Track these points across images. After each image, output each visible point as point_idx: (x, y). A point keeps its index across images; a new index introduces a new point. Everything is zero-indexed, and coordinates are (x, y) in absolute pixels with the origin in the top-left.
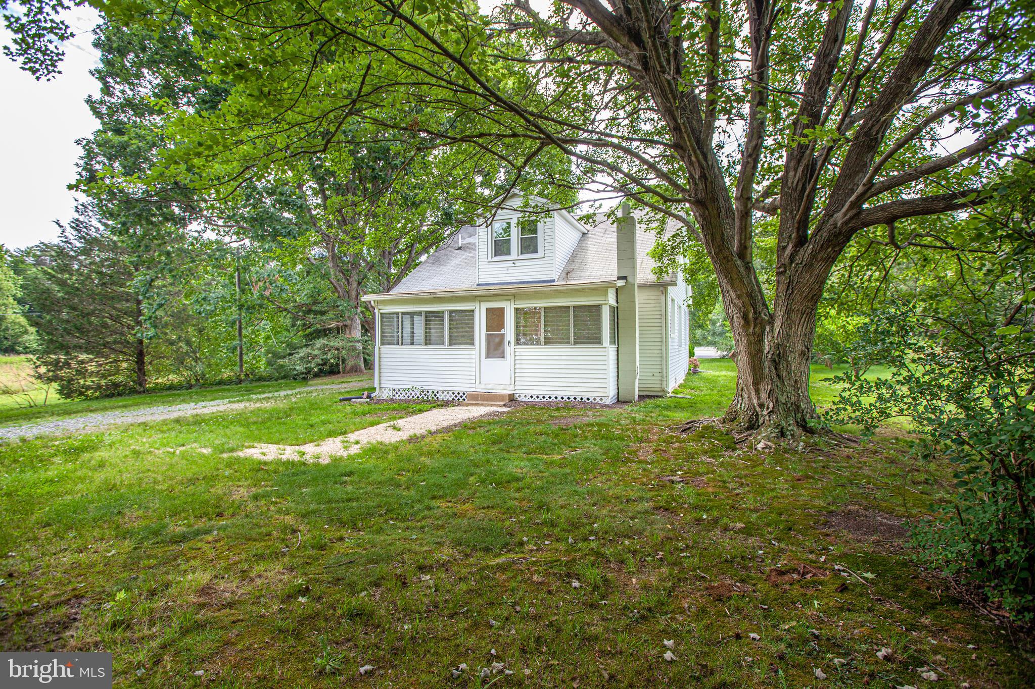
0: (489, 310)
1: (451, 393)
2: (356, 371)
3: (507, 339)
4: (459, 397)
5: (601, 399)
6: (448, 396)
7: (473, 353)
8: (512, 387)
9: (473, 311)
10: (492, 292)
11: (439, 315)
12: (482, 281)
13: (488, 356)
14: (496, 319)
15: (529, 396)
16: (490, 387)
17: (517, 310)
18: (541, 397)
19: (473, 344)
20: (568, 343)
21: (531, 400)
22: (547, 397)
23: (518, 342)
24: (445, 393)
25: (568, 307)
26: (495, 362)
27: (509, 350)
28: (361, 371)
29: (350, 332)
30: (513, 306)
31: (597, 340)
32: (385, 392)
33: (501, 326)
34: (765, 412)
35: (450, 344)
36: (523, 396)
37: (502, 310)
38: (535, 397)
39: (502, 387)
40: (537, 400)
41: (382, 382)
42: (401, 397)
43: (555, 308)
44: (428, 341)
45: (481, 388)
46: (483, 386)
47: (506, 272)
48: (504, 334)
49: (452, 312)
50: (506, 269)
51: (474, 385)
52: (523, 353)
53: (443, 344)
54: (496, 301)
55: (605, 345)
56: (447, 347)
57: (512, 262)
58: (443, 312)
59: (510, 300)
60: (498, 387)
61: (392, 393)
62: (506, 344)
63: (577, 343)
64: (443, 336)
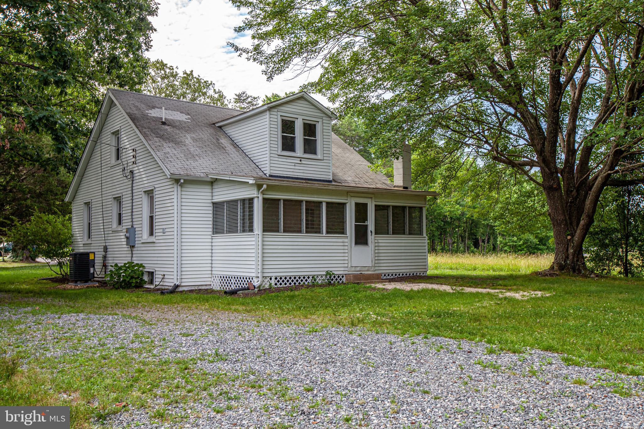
0: (357, 204)
3: (369, 229)
4: (339, 279)
7: (346, 240)
8: (372, 269)
9: (344, 204)
12: (272, 173)
13: (356, 243)
14: (361, 210)
15: (383, 275)
16: (358, 269)
18: (390, 275)
19: (345, 233)
20: (405, 233)
22: (394, 275)
23: (378, 232)
24: (324, 277)
25: (405, 207)
26: (361, 248)
27: (371, 238)
30: (374, 203)
33: (365, 219)
35: (327, 233)
37: (365, 205)
38: (387, 275)
39: (366, 268)
40: (389, 277)
41: (264, 271)
45: (352, 271)
46: (353, 269)
47: (293, 167)
48: (367, 225)
49: (328, 203)
50: (293, 164)
51: (346, 269)
52: (380, 241)
53: (319, 232)
54: (362, 197)
55: (425, 235)
56: (324, 235)
57: (299, 159)
58: (321, 203)
59: (371, 198)
60: (364, 269)
61: (273, 282)
62: (369, 233)
63: (410, 234)
64: (320, 224)
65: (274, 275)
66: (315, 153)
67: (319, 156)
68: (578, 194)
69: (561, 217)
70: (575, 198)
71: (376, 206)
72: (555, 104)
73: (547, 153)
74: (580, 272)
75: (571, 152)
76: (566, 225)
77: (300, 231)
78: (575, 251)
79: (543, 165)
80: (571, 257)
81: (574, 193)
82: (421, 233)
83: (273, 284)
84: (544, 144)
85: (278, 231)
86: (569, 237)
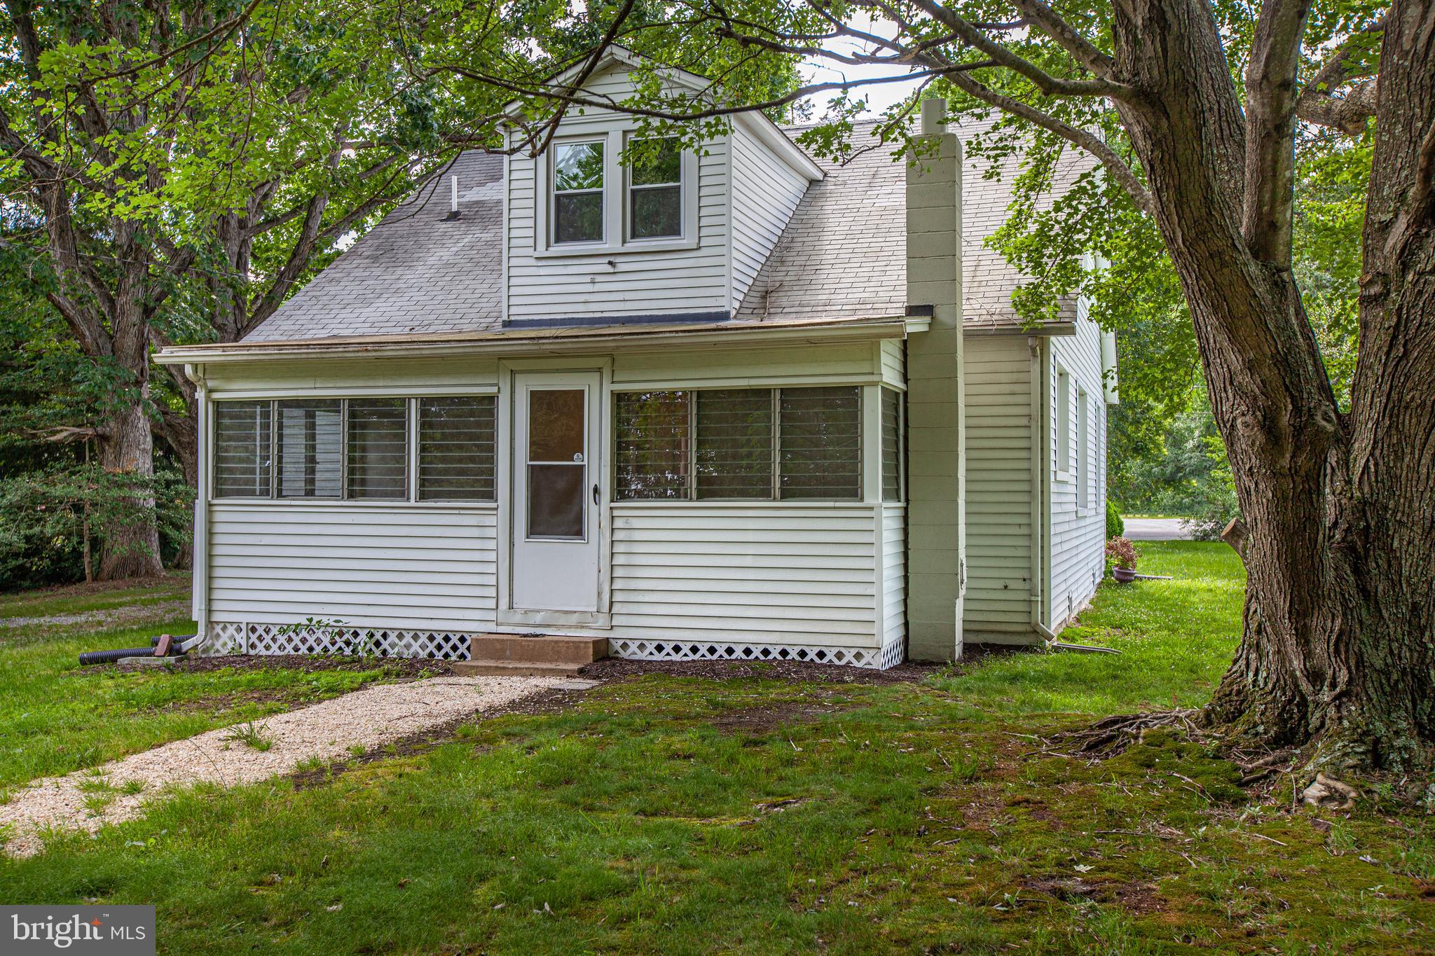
0: (537, 398)
1: (423, 638)
2: (134, 574)
3: (591, 480)
4: (447, 648)
5: (858, 656)
6: (416, 647)
7: (491, 520)
8: (602, 620)
9: (491, 399)
10: (548, 346)
11: (391, 410)
12: (518, 313)
13: (536, 528)
14: (556, 419)
15: (651, 647)
16: (538, 618)
17: (620, 399)
18: (686, 649)
19: (490, 495)
20: (766, 494)
21: (658, 657)
22: (703, 650)
23: (621, 491)
24: (408, 638)
25: (766, 392)
26: (554, 546)
27: (595, 513)
28: (151, 573)
29: (118, 457)
30: (608, 388)
31: (849, 487)
32: (225, 637)
33: (575, 443)
34: (1326, 696)
35: (423, 496)
36: (633, 647)
37: (575, 399)
38: (668, 648)
39: (574, 619)
40: (676, 657)
41: (216, 606)
42: (274, 650)
43: (731, 392)
44: (357, 487)
45: (512, 625)
46: (518, 618)
47: (590, 288)
48: (582, 467)
50: (588, 279)
51: (492, 615)
52: (636, 523)
53: (396, 495)
54: (558, 371)
55: (876, 501)
56: (412, 503)
57: (606, 260)
59: (600, 370)
60: (562, 620)
61: (245, 639)
62: (588, 495)
63: (790, 495)
64: (405, 470)
65: (245, 619)
66: (672, 231)
67: (687, 239)
71: (617, 397)
77: (335, 493)
82: (857, 491)
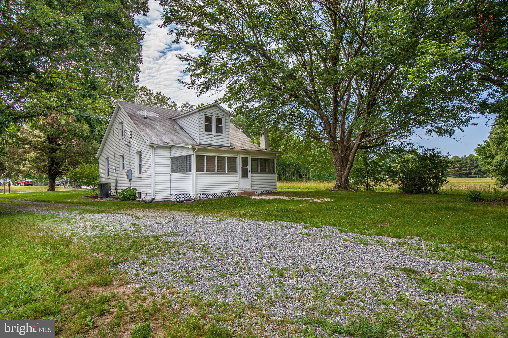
0: (243, 158)
3: (249, 170)
4: (234, 195)
7: (237, 175)
8: (250, 189)
9: (236, 158)
13: (243, 177)
14: (245, 161)
16: (243, 189)
19: (237, 172)
20: (266, 172)
22: (261, 192)
23: (253, 171)
26: (245, 179)
27: (250, 174)
32: (197, 196)
33: (246, 165)
35: (228, 172)
37: (247, 158)
39: (247, 189)
41: (197, 191)
42: (206, 198)
46: (241, 189)
47: (211, 140)
48: (247, 168)
49: (228, 157)
50: (211, 138)
51: (238, 189)
52: (254, 176)
53: (224, 172)
54: (245, 154)
55: (275, 172)
56: (226, 173)
57: (214, 136)
58: (225, 157)
59: (249, 155)
61: (201, 196)
62: (249, 172)
63: (268, 172)
64: (224, 168)
65: (202, 193)
66: (222, 133)
67: (224, 134)
68: (346, 152)
69: (339, 163)
70: (345, 155)
71: (252, 158)
72: (335, 110)
73: (332, 133)
74: (347, 189)
75: (343, 133)
76: (341, 167)
77: (214, 171)
78: (345, 179)
79: (330, 139)
80: (343, 182)
81: (345, 152)
82: (274, 172)
83: (201, 197)
84: (330, 129)
85: (203, 171)
86: (342, 173)
